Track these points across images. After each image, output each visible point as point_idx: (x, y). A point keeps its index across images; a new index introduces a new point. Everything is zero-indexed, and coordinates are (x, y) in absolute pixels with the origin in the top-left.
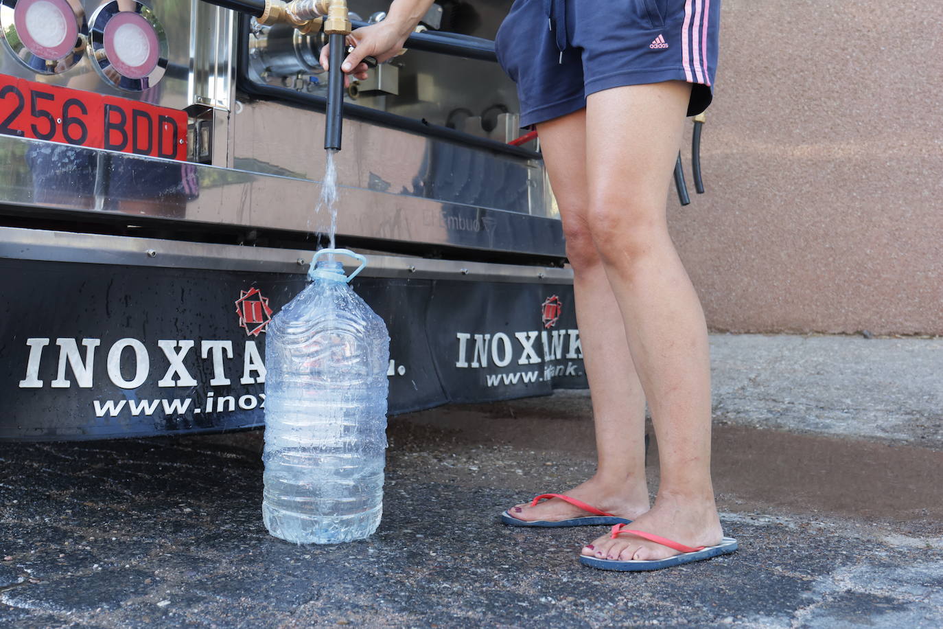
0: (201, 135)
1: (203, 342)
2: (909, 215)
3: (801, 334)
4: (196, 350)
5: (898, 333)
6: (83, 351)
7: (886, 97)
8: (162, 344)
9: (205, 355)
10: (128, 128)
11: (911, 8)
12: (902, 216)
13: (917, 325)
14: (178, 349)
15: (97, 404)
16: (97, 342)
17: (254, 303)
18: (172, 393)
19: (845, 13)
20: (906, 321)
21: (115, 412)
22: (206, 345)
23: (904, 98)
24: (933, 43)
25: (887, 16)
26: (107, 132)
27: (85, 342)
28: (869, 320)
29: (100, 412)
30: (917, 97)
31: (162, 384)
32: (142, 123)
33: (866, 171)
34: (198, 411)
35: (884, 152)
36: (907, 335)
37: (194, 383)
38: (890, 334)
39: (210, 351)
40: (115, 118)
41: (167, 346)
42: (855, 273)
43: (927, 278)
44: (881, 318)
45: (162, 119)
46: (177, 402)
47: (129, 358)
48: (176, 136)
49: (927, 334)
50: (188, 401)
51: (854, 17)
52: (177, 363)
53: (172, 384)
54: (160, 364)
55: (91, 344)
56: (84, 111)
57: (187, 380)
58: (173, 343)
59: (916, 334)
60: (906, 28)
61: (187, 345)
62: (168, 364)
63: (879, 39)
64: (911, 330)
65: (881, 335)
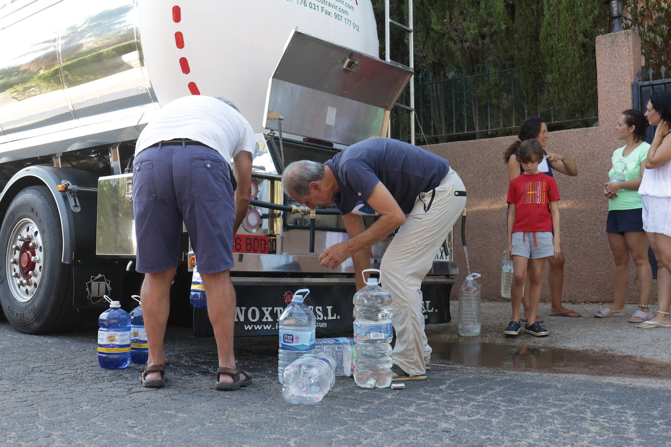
0: (273, 244)
1: (275, 308)
2: (591, 244)
3: (545, 302)
4: (272, 310)
5: (588, 301)
6: (241, 311)
7: (579, 188)
8: (263, 308)
9: (275, 312)
10: (252, 244)
11: (588, 145)
12: (589, 245)
13: (597, 297)
14: (267, 310)
15: (245, 326)
16: (245, 308)
17: (289, 295)
18: (267, 323)
19: (560, 147)
20: (592, 295)
21: (260, 328)
22: (275, 309)
23: (587, 188)
24: (599, 163)
25: (578, 149)
26: (247, 246)
27: (242, 308)
28: (575, 295)
29: (246, 329)
30: (593, 188)
31: (263, 320)
32: (256, 243)
33: (572, 223)
34: (273, 328)
35: (579, 214)
36: (593, 302)
37: (272, 320)
38: (585, 302)
39: (277, 311)
40: (249, 241)
41: (264, 309)
42: (569, 272)
43: (601, 275)
44: (581, 294)
45: (261, 240)
46: (267, 326)
47: (254, 312)
48: (265, 244)
49: (602, 302)
50: (270, 326)
51: (564, 149)
52: (267, 314)
53: (266, 320)
54: (262, 314)
55: (244, 308)
56: (241, 241)
57: (270, 320)
58: (266, 308)
59: (597, 302)
60: (587, 155)
61: (270, 309)
62: (264, 314)
63: (575, 160)
64: (595, 300)
65: (581, 302)
